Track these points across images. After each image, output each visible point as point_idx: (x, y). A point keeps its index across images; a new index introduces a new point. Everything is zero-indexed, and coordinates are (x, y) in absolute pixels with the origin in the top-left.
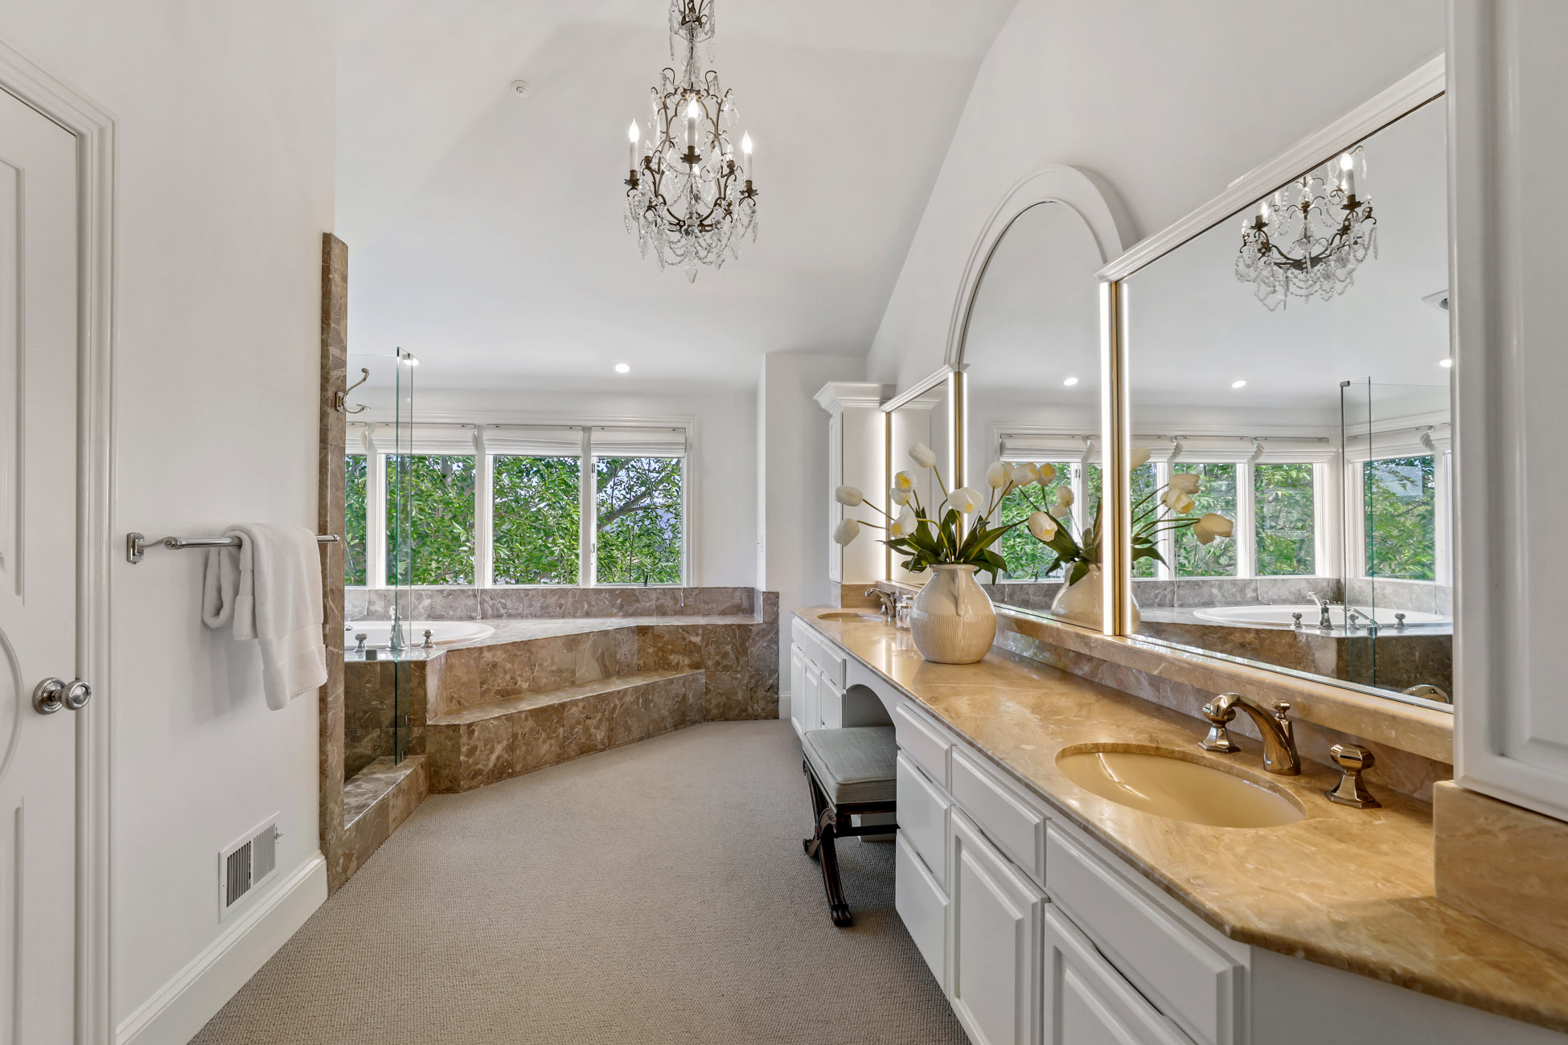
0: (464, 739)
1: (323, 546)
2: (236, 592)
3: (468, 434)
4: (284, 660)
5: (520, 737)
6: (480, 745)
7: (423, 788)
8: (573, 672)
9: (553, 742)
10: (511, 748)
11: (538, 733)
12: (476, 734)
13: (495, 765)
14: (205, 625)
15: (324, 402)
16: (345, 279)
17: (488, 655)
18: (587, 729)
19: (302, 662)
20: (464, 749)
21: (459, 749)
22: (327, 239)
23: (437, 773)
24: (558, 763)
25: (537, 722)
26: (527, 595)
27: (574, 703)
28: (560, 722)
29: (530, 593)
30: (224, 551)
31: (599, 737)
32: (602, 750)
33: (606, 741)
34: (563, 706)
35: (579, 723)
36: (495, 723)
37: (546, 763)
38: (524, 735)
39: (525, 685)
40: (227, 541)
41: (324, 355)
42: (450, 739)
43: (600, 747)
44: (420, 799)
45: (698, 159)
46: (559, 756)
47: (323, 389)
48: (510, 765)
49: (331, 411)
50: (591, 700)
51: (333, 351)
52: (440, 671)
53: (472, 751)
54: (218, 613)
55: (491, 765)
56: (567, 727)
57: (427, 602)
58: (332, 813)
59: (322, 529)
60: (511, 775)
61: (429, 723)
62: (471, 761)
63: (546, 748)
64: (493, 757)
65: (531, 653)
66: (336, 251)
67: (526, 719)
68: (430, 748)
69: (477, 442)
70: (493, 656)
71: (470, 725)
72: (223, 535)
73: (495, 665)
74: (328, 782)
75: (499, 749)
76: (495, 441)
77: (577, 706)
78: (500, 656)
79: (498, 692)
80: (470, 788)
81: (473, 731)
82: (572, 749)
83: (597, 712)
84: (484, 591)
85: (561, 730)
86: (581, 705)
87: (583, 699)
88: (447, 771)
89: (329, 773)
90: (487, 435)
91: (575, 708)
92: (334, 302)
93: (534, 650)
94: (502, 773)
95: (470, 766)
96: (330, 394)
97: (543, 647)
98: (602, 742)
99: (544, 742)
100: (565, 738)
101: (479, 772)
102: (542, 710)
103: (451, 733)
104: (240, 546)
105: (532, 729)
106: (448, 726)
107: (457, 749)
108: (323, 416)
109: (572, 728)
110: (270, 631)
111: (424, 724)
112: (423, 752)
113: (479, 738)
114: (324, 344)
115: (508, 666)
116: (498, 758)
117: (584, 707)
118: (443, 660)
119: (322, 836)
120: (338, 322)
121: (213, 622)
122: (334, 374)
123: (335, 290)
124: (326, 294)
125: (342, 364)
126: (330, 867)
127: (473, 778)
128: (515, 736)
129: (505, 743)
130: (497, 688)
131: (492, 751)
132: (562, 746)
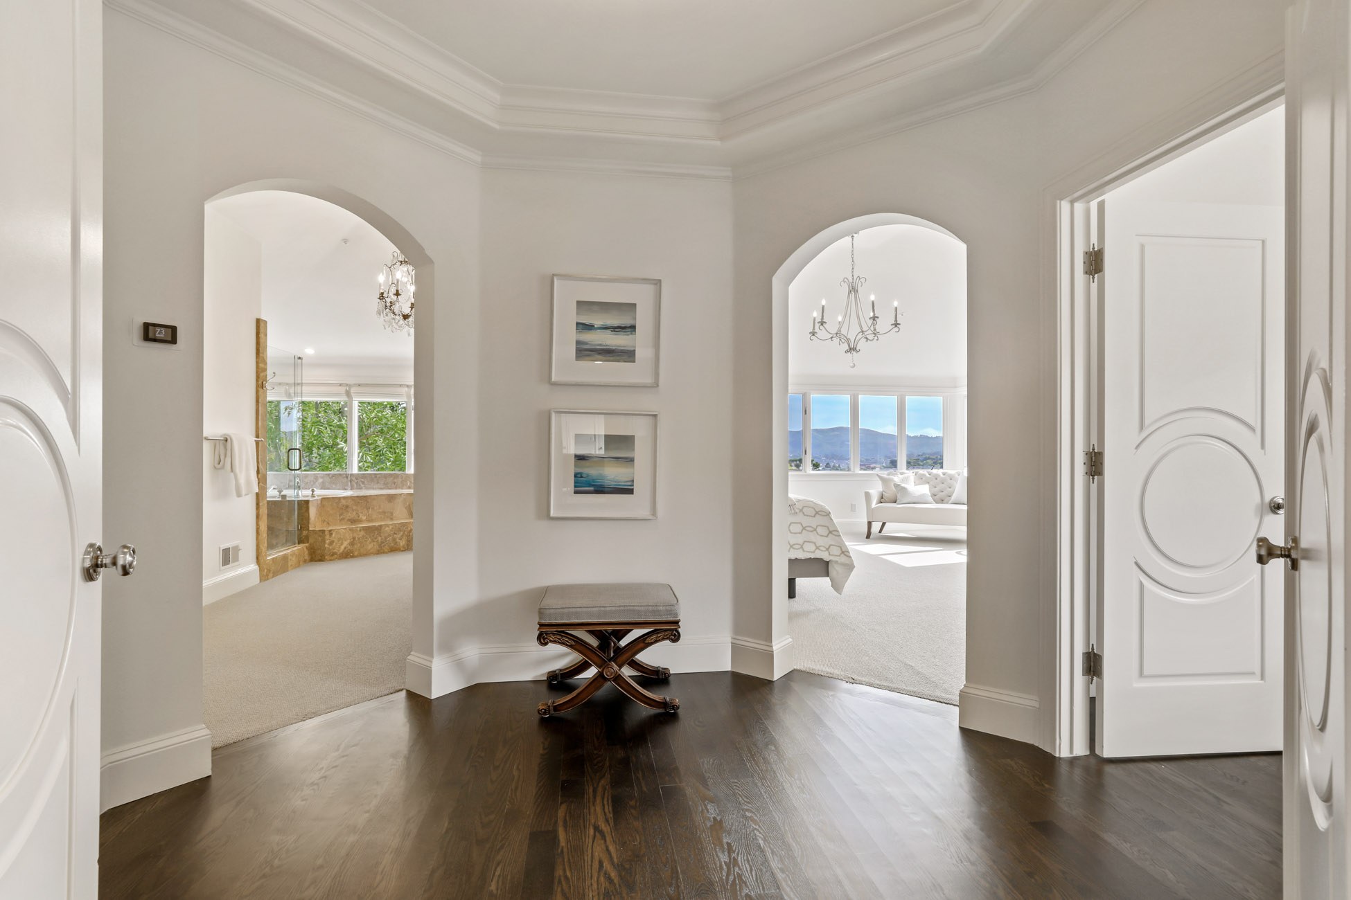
0: (327, 537)
1: (257, 443)
2: (225, 456)
3: (343, 389)
4: (242, 481)
5: (357, 539)
6: (336, 541)
7: (307, 557)
8: (392, 514)
9: (375, 543)
10: (352, 544)
11: (367, 538)
12: (334, 535)
13: (343, 551)
14: (215, 467)
15: (257, 386)
16: (266, 335)
17: (343, 502)
18: (394, 540)
19: (248, 483)
20: (327, 542)
21: (325, 541)
22: (258, 321)
23: (314, 552)
24: (378, 554)
25: (366, 533)
26: (376, 477)
27: (388, 526)
28: (379, 534)
29: (378, 476)
30: (221, 442)
31: (401, 544)
32: (402, 551)
33: (406, 546)
34: (381, 526)
35: (390, 536)
36: (344, 531)
37: (371, 553)
38: (359, 539)
39: (364, 518)
40: (222, 438)
41: (257, 367)
42: (320, 536)
43: (402, 549)
44: (305, 561)
45: (400, 295)
46: (378, 551)
47: (257, 381)
48: (352, 552)
49: (260, 389)
50: (397, 525)
51: (261, 365)
52: (318, 506)
53: (331, 543)
54: (219, 464)
55: (341, 551)
56: (383, 537)
57: (321, 480)
58: (261, 550)
59: (257, 436)
60: (352, 557)
61: (310, 529)
62: (331, 548)
63: (370, 546)
64: (343, 547)
65: (368, 502)
66: (262, 325)
67: (360, 530)
68: (311, 540)
69: (348, 394)
70: (347, 502)
71: (330, 531)
72: (221, 437)
73: (347, 507)
74: (260, 537)
75: (345, 544)
76: (359, 394)
77: (388, 527)
78: (350, 503)
79: (349, 520)
80: (331, 560)
81: (332, 534)
82: (386, 548)
83: (401, 531)
84: (352, 475)
85: (380, 538)
86: (391, 527)
87: (392, 525)
88: (319, 551)
89: (260, 533)
90: (353, 390)
91: (387, 528)
92: (261, 345)
93: (369, 500)
94: (347, 555)
95: (330, 550)
96: (260, 382)
97: (374, 499)
98: (403, 547)
99: (370, 543)
100: (382, 543)
101: (334, 554)
102: (369, 527)
103: (321, 534)
104: (227, 441)
105: (363, 536)
106: (320, 531)
107: (324, 541)
108: (257, 392)
109: (386, 538)
110: (237, 470)
111: (308, 530)
112: (308, 542)
113: (335, 538)
114: (257, 363)
115: (354, 507)
116: (345, 548)
117: (393, 528)
118: (319, 502)
119: (257, 558)
120: (263, 353)
121: (216, 466)
122: (262, 374)
123: (262, 341)
124: (258, 343)
125: (265, 370)
126: (261, 570)
127: (332, 555)
128: (354, 538)
129: (349, 541)
130: (348, 518)
131: (342, 544)
132: (380, 546)
